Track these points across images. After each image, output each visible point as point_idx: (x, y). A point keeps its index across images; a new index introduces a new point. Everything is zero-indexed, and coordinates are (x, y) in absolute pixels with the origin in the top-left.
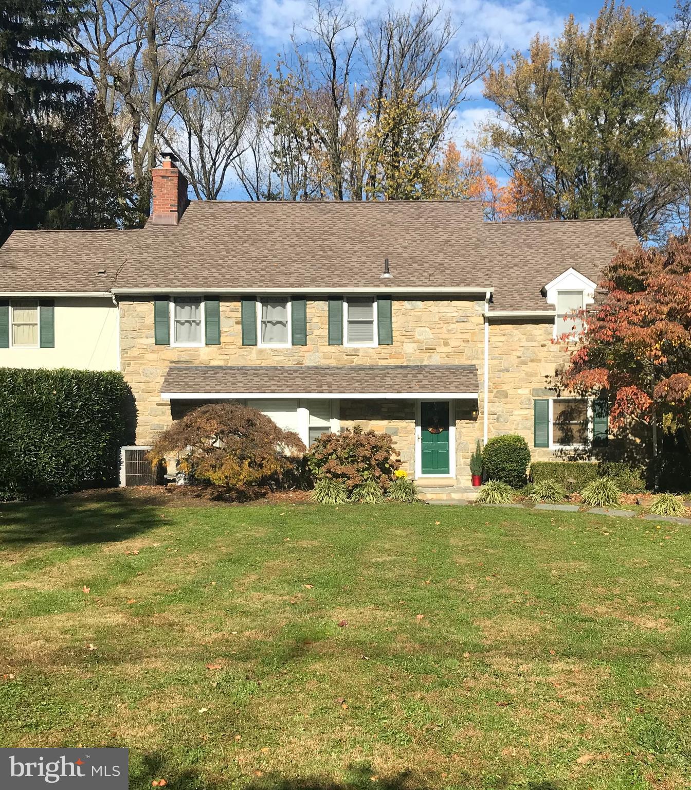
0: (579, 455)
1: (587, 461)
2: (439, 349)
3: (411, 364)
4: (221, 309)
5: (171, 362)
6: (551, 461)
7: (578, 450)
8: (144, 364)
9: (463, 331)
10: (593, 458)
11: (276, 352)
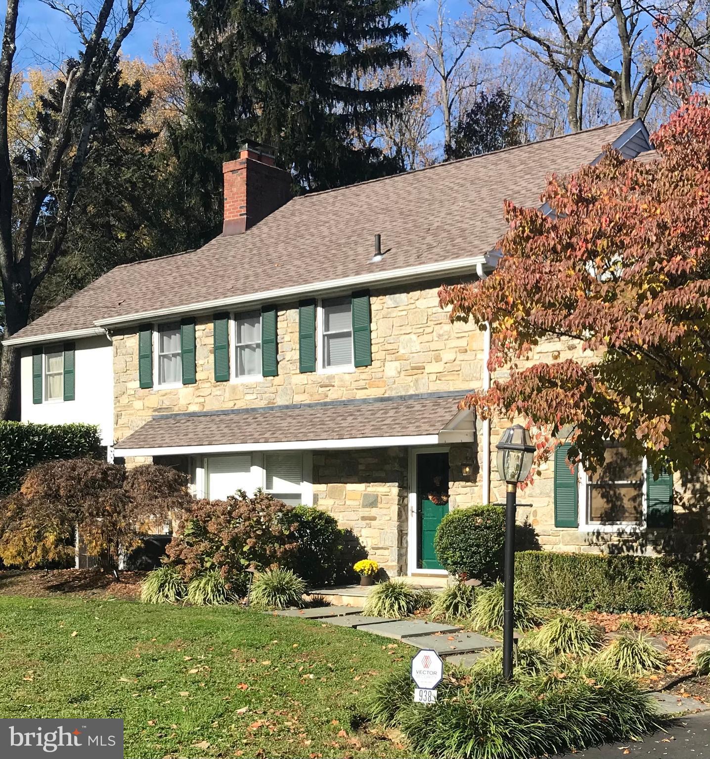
0: (625, 542)
1: (639, 554)
2: (429, 368)
3: (393, 394)
4: (198, 334)
5: (155, 411)
6: (582, 552)
7: (623, 532)
8: (132, 414)
9: (460, 335)
10: (650, 548)
11: (249, 388)
